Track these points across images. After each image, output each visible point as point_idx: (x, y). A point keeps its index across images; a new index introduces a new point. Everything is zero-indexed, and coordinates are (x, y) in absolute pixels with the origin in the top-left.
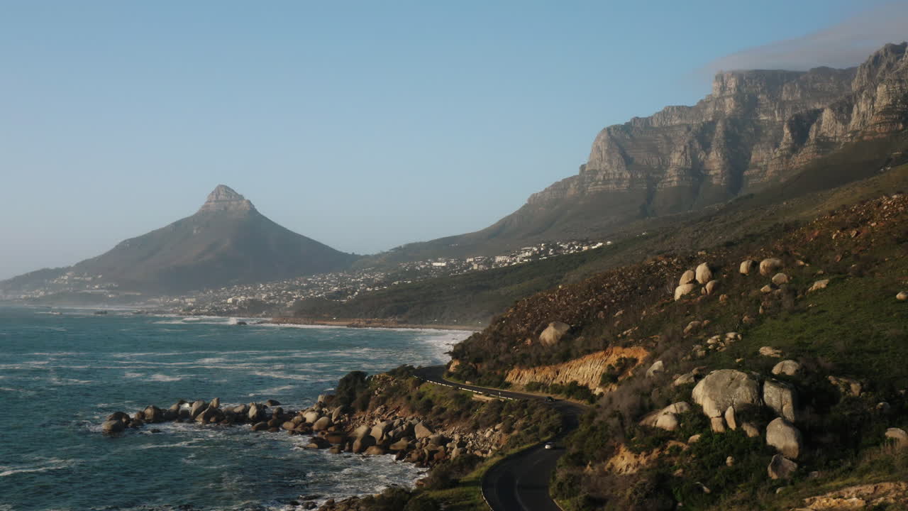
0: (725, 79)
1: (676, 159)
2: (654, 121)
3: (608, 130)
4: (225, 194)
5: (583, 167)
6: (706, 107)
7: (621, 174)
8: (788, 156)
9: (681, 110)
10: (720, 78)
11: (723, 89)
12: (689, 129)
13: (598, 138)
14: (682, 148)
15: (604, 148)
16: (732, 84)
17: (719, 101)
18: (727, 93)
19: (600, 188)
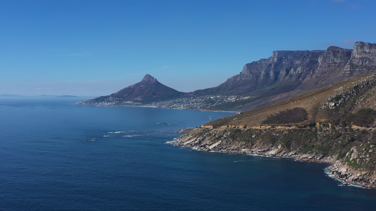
0: (275, 53)
1: (263, 73)
2: (258, 62)
3: (247, 64)
4: (148, 76)
5: (241, 73)
6: (270, 59)
7: (250, 76)
8: (285, 77)
9: (265, 60)
10: (274, 52)
11: (274, 55)
12: (266, 65)
13: (245, 66)
14: (264, 70)
15: (246, 69)
16: (277, 54)
17: (273, 58)
18: (275, 56)
19: (245, 79)
